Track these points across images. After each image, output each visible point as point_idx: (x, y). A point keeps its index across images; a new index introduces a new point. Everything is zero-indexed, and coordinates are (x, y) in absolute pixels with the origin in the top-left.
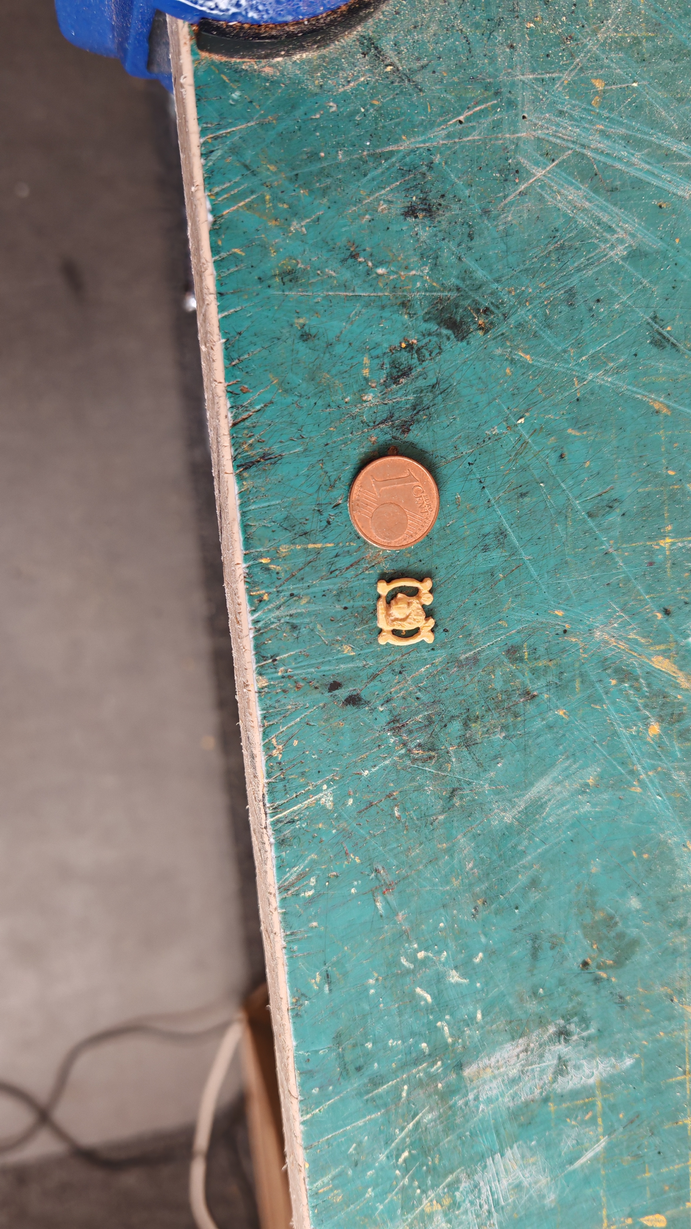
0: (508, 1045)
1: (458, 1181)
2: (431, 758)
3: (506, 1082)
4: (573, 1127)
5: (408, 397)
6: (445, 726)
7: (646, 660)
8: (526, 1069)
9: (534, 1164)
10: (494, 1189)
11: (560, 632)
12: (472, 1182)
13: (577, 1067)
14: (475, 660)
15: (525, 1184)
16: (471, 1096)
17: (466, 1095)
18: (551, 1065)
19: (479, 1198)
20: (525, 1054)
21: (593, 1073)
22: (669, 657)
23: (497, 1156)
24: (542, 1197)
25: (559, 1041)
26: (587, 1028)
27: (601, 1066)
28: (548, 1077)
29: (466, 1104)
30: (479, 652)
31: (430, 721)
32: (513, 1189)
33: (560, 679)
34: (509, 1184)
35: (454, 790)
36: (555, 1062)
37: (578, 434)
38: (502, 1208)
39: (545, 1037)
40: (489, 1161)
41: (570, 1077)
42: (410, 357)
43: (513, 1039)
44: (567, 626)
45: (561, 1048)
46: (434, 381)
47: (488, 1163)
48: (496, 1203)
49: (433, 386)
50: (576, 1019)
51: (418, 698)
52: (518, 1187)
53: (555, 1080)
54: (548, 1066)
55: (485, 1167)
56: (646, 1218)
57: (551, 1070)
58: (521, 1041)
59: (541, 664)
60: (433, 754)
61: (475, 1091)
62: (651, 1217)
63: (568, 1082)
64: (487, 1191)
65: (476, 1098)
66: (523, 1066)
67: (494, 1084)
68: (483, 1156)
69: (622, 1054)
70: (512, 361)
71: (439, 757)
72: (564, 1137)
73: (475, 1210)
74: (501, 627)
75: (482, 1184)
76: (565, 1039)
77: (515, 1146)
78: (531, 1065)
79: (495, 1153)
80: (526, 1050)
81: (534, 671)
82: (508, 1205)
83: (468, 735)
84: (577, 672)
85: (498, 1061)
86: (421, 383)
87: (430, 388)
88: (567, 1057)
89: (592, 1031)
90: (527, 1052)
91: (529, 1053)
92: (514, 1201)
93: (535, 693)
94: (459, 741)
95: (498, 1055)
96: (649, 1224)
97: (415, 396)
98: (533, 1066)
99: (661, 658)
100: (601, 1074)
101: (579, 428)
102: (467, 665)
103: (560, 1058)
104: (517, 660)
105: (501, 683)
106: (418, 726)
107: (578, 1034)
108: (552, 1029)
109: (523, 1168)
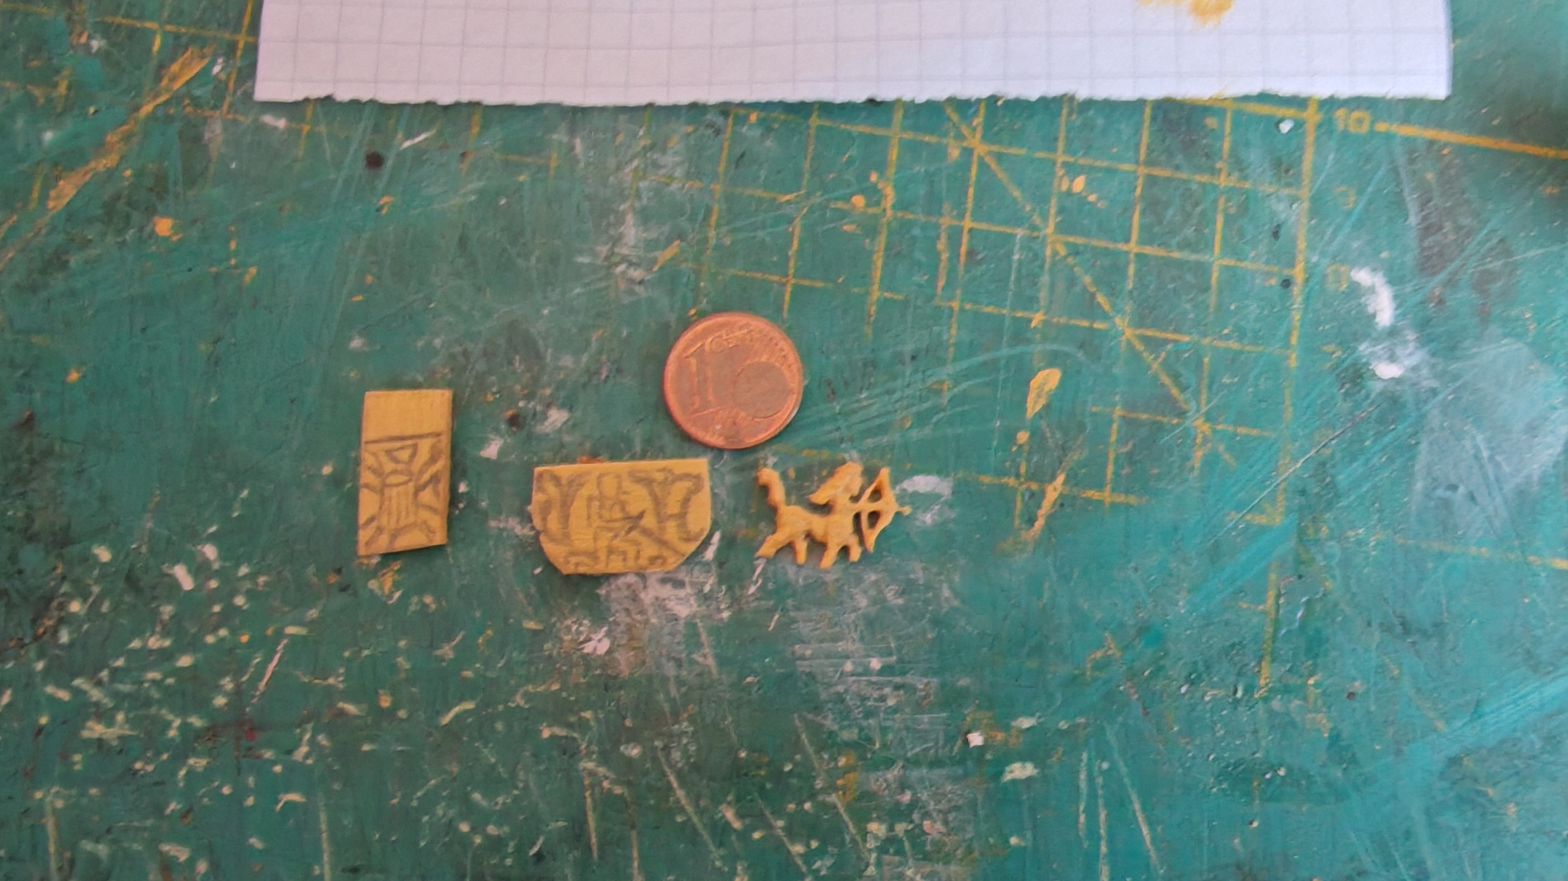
1: (816, 731)
6: (20, 571)
7: (47, 219)
22: (58, 180)
23: (800, 649)
32: (873, 634)
34: (862, 638)
47: (806, 669)
48: (887, 670)
52: (872, 624)
55: (810, 675)
56: (1030, 405)
61: (664, 661)
62: (1032, 395)
68: (789, 676)
75: (839, 688)
79: (793, 651)
83: (49, 538)
84: (21, 337)
92: (897, 637)
93: (26, 413)
96: (1042, 402)
99: (54, 193)
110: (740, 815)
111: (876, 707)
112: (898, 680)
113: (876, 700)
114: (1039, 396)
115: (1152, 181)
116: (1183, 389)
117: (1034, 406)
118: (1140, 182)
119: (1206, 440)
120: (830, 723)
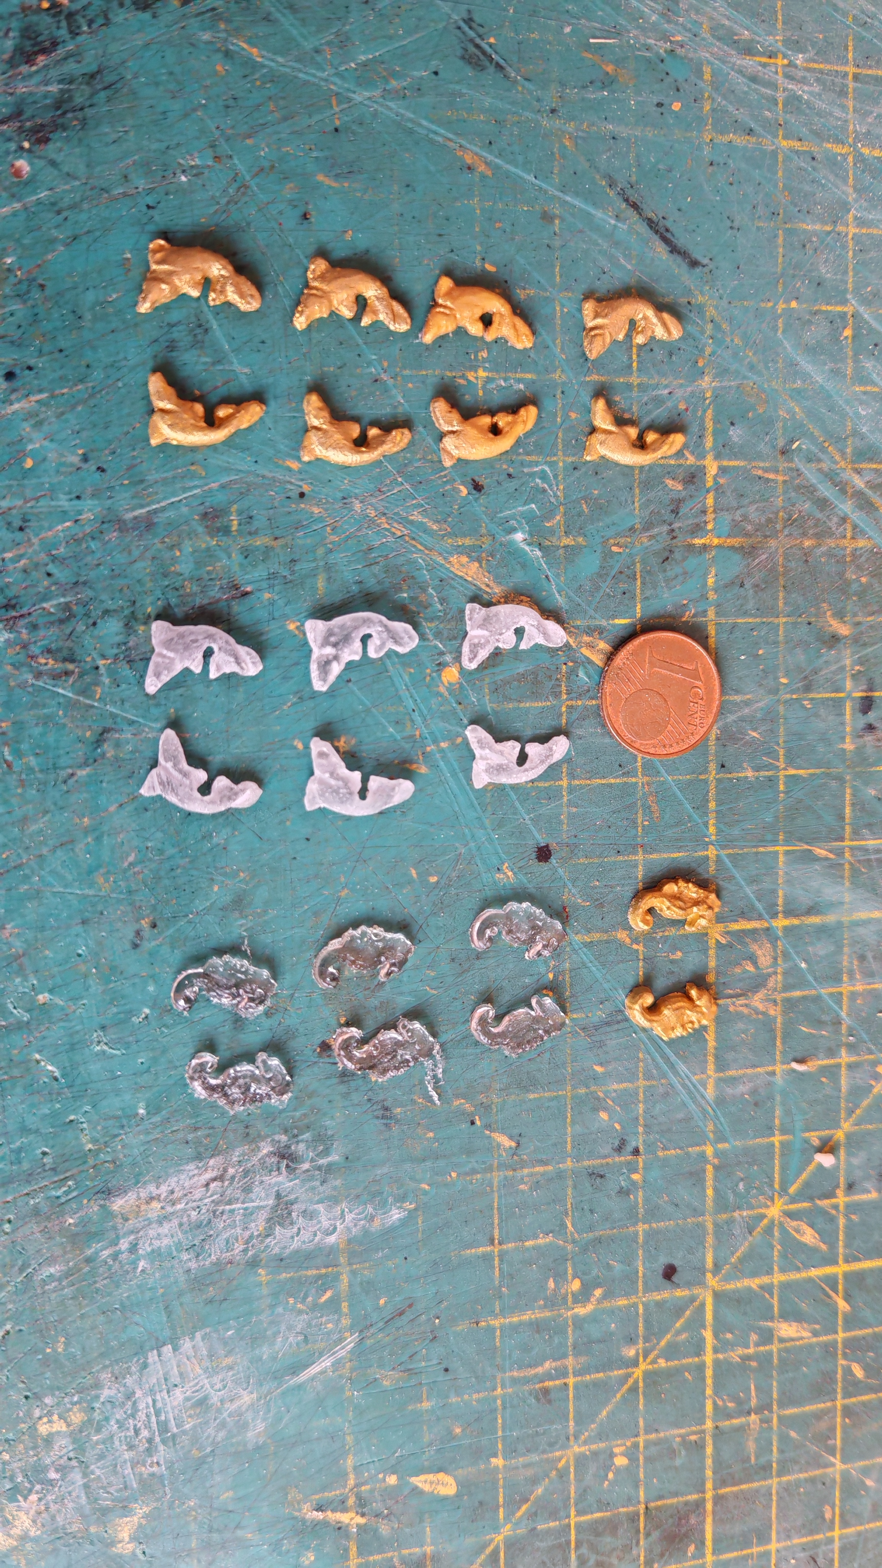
0: (191, 1166)
1: (97, 1384)
2: (67, 673)
3: (186, 1227)
4: (300, 1312)
5: (50, 88)
6: (94, 624)
7: (440, 560)
8: (221, 1208)
9: (230, 1368)
10: (159, 1405)
11: (294, 494)
12: (122, 1389)
13: (309, 1215)
14: (148, 524)
15: (215, 1399)
16: (124, 1245)
17: (115, 1243)
18: (263, 1207)
19: (133, 1416)
20: (219, 1184)
21: (335, 1229)
22: (479, 560)
23: (167, 1349)
24: (243, 1426)
25: (278, 1169)
26: (326, 1152)
27: (349, 1217)
28: (258, 1225)
29: (115, 1256)
30: (155, 511)
31: (67, 614)
32: (194, 1406)
33: (293, 573)
34: (187, 1399)
35: (106, 731)
36: (271, 1202)
37: (334, 184)
38: (174, 1436)
39: (255, 1160)
40: (153, 1356)
41: (295, 1230)
42: (55, 25)
43: (199, 1157)
44: (306, 489)
45: (281, 1180)
46: (94, 68)
47: (150, 1360)
48: (163, 1427)
49: (92, 76)
50: (307, 1136)
51: (49, 575)
52: (202, 1403)
53: (268, 1233)
54: (260, 1208)
55: (145, 1366)
56: (422, 1477)
57: (263, 1215)
58: (212, 1162)
59: (259, 542)
60: (70, 667)
61: (132, 1237)
62: (431, 1477)
63: (292, 1237)
64: (147, 1407)
65: (133, 1248)
66: (216, 1203)
67: (165, 1229)
68: (141, 1347)
69: (386, 1201)
70: (228, 54)
71: (81, 675)
72: (283, 1328)
73: (126, 1437)
74: (193, 476)
75: (139, 1394)
76: (287, 1166)
77: (198, 1335)
78: (230, 1203)
79: (164, 1344)
80: (220, 1178)
81: (246, 553)
82: (184, 1432)
83: (131, 644)
84: (322, 563)
85: (172, 1192)
86: (71, 67)
87: (87, 77)
88: (292, 1197)
89: (334, 1158)
90: (223, 1181)
91: (226, 1183)
92: (194, 1427)
93: (248, 589)
94: (115, 651)
95: (173, 1181)
96: (427, 1488)
97: (61, 86)
98: (233, 1207)
99: (464, 559)
100: (348, 1229)
101: (337, 176)
102: (134, 529)
103: (278, 1196)
104: (218, 530)
105: (191, 566)
106: (47, 619)
107: (312, 1160)
108: (266, 1148)
109: (211, 1372)
112: (157, 1439)
113: (135, 1426)
114: (431, 1483)
115: (634, 1518)
117: (421, 1481)
118: (631, 1509)
120: (106, 1393)
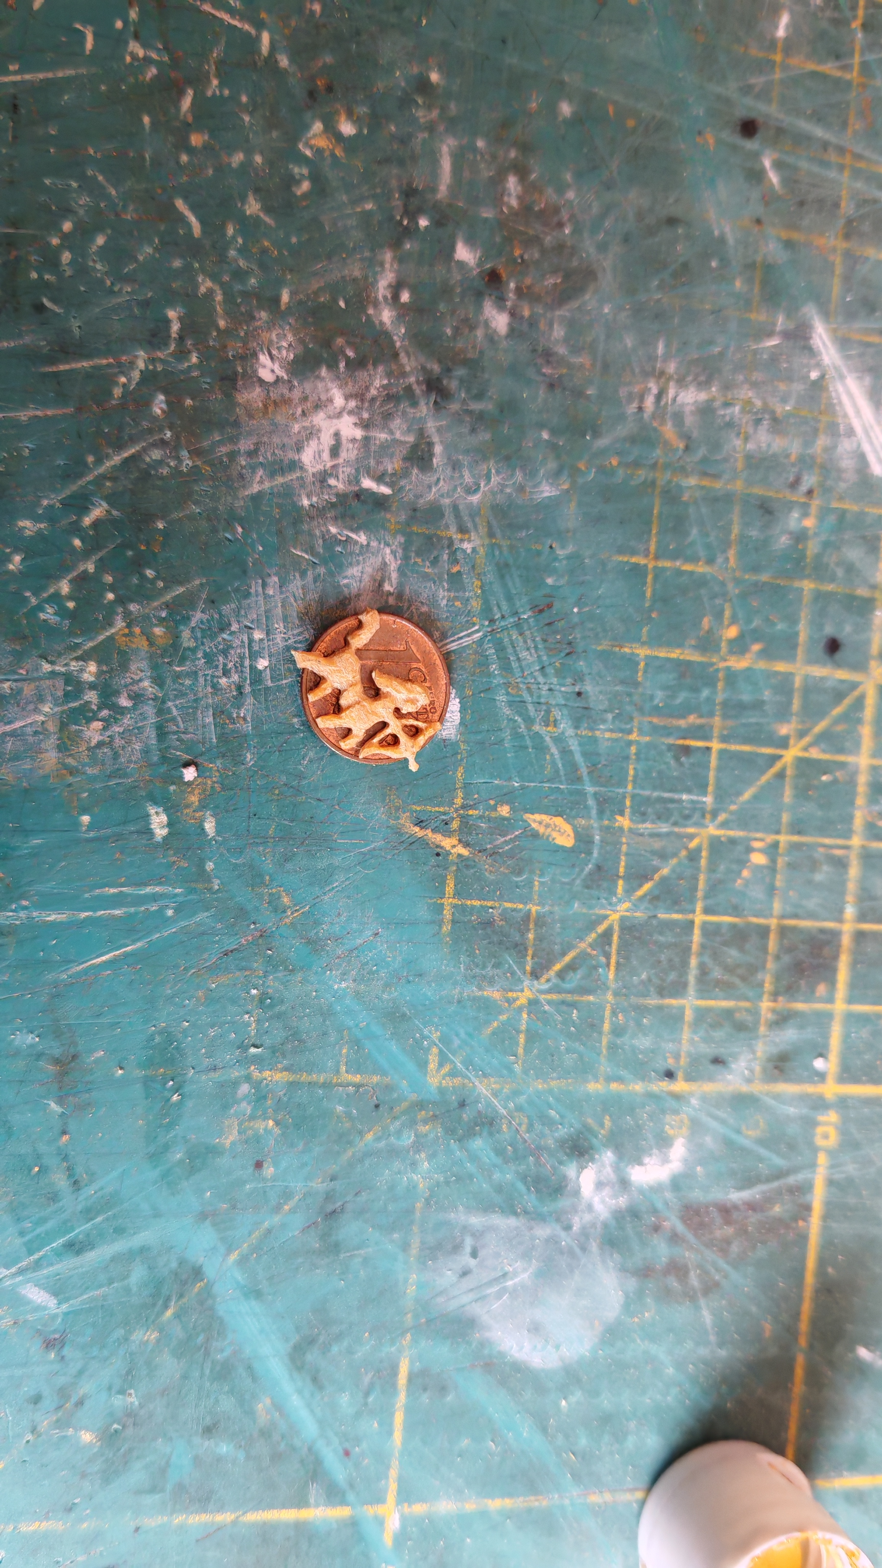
1: (188, 602)
16: (244, 446)
18: (402, 442)
21: (478, 488)
23: (274, 582)
25: (425, 402)
26: (480, 396)
28: (394, 461)
36: (411, 438)
41: (434, 478)
45: (427, 416)
47: (253, 589)
50: (462, 372)
53: (405, 473)
54: (398, 443)
55: (246, 595)
56: (537, 817)
57: (400, 452)
61: (254, 438)
62: (545, 818)
63: (430, 487)
68: (244, 571)
69: (538, 472)
73: (212, 677)
75: (234, 626)
76: (436, 402)
79: (271, 574)
89: (488, 405)
96: (541, 831)
100: (492, 493)
107: (463, 402)
110: (96, 524)
111: (217, 667)
112: (247, 689)
113: (225, 665)
114: (547, 826)
115: (764, 932)
116: (561, 975)
117: (536, 820)
118: (762, 921)
119: (510, 1001)
120: (198, 616)
